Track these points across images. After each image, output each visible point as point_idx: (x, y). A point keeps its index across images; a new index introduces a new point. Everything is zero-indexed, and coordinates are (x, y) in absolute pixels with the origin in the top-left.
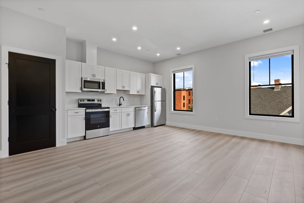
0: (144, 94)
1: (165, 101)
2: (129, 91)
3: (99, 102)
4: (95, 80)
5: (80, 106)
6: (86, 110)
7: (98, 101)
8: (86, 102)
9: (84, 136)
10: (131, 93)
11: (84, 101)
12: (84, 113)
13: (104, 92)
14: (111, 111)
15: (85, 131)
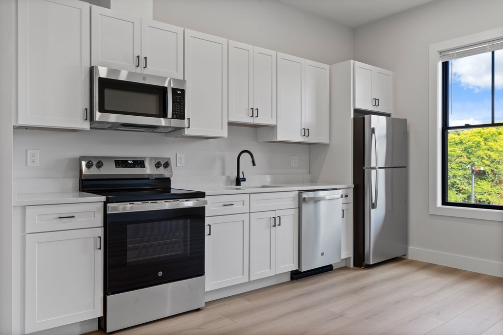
0: (325, 140)
1: (405, 167)
2: (273, 128)
3: (161, 171)
4: (144, 79)
5: (88, 186)
6: (105, 204)
7: (158, 165)
8: (110, 170)
9: (99, 318)
10: (280, 137)
11: (102, 164)
12: (99, 220)
13: (181, 129)
14: (211, 207)
15: (102, 295)
